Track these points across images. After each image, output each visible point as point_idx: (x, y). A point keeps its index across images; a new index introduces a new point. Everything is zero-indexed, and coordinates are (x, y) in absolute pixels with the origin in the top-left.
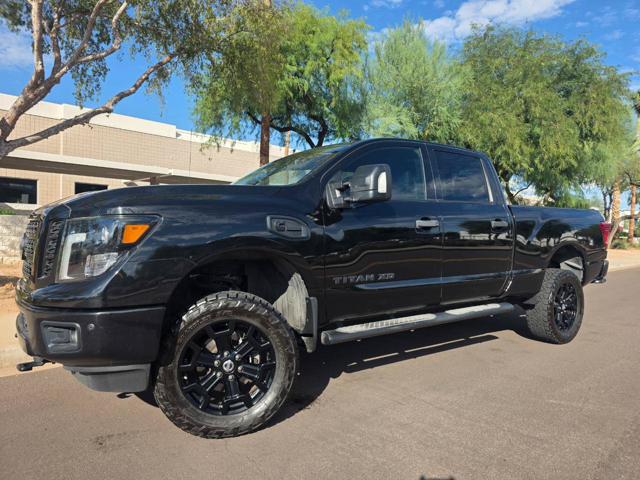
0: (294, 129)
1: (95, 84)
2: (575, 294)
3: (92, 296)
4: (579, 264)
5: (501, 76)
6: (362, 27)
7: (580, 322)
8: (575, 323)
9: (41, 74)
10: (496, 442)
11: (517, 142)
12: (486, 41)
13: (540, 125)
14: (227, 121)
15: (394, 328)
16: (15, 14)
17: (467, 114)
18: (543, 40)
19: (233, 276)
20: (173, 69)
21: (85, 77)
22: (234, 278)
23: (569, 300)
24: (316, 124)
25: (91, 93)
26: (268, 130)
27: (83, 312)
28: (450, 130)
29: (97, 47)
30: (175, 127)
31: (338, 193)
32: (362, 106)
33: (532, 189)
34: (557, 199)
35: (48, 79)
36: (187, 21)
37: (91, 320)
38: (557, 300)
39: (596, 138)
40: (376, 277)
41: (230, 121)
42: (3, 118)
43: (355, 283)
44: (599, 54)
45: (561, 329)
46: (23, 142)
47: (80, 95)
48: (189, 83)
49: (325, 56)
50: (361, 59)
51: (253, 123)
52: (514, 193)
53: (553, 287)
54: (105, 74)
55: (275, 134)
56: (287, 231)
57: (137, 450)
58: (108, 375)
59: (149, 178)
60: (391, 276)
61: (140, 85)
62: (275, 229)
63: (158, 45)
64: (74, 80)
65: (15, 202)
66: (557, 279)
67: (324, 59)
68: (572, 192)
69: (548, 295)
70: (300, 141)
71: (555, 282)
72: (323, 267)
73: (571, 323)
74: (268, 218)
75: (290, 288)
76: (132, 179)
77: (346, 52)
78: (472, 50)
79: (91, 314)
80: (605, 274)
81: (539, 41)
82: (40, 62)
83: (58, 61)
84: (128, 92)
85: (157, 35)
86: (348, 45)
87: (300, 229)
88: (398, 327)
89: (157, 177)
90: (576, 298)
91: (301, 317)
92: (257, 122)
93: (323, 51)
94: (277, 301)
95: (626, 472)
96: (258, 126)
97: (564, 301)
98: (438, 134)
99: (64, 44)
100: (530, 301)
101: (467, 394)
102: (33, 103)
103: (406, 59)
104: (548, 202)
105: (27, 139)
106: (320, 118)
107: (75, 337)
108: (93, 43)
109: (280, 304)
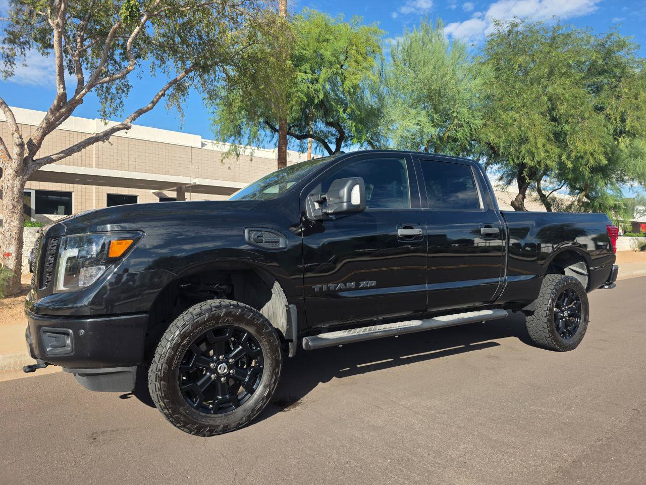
0: (312, 136)
1: (118, 101)
2: (579, 300)
3: (83, 305)
4: (583, 269)
5: (526, 73)
6: (375, 33)
7: (585, 329)
8: (579, 330)
9: (63, 97)
10: (462, 445)
11: (541, 141)
12: (510, 38)
13: (567, 122)
14: (246, 131)
15: (377, 334)
16: (45, 38)
17: (490, 114)
18: (571, 34)
19: (223, 285)
20: (191, 82)
21: (109, 94)
22: (224, 287)
23: (572, 307)
24: (333, 130)
25: (116, 109)
26: (285, 138)
27: (75, 319)
28: (472, 131)
29: (120, 66)
30: (200, 137)
31: (317, 206)
32: (379, 110)
33: (566, 189)
34: (592, 199)
35: (69, 101)
36: (200, 37)
37: (82, 326)
38: (558, 306)
39: (632, 135)
40: (358, 285)
41: (248, 131)
42: (31, 139)
43: (335, 291)
44: (632, 47)
45: (563, 336)
46: (49, 160)
47: (105, 112)
48: (207, 96)
49: (339, 63)
50: (376, 64)
51: (272, 132)
52: (547, 194)
53: (552, 293)
54: (128, 91)
55: (294, 142)
56: (265, 242)
57: (125, 445)
58: (100, 377)
59: (176, 188)
60: (374, 283)
61: (157, 101)
62: (252, 240)
63: (176, 61)
64: (99, 98)
65: (52, 213)
66: (557, 285)
67: (339, 66)
68: (609, 191)
69: (547, 301)
70: (318, 148)
71: (555, 288)
72: (302, 276)
73: (574, 330)
74: (246, 231)
75: (273, 296)
76: (160, 189)
77: (360, 58)
78: (495, 48)
79: (83, 321)
80: (614, 279)
81: (569, 35)
82: (62, 86)
83: (81, 82)
84: (145, 108)
85: (175, 51)
86: (362, 51)
87: (277, 241)
88: (381, 333)
89: (183, 187)
90: (580, 305)
91: (283, 324)
92: (276, 130)
93: (337, 58)
94: (263, 308)
95: (584, 477)
96: (277, 135)
97: (567, 307)
98: (459, 135)
99: (89, 65)
100: (529, 308)
101: (448, 399)
102: (57, 123)
103: (424, 61)
104: (583, 202)
105: (52, 157)
106: (336, 125)
107: (69, 341)
108: (116, 62)
109: (266, 311)
